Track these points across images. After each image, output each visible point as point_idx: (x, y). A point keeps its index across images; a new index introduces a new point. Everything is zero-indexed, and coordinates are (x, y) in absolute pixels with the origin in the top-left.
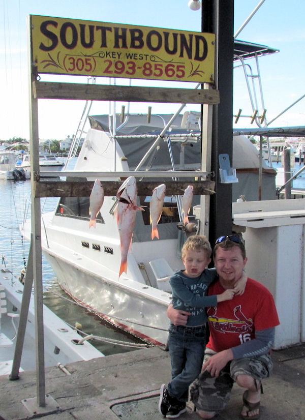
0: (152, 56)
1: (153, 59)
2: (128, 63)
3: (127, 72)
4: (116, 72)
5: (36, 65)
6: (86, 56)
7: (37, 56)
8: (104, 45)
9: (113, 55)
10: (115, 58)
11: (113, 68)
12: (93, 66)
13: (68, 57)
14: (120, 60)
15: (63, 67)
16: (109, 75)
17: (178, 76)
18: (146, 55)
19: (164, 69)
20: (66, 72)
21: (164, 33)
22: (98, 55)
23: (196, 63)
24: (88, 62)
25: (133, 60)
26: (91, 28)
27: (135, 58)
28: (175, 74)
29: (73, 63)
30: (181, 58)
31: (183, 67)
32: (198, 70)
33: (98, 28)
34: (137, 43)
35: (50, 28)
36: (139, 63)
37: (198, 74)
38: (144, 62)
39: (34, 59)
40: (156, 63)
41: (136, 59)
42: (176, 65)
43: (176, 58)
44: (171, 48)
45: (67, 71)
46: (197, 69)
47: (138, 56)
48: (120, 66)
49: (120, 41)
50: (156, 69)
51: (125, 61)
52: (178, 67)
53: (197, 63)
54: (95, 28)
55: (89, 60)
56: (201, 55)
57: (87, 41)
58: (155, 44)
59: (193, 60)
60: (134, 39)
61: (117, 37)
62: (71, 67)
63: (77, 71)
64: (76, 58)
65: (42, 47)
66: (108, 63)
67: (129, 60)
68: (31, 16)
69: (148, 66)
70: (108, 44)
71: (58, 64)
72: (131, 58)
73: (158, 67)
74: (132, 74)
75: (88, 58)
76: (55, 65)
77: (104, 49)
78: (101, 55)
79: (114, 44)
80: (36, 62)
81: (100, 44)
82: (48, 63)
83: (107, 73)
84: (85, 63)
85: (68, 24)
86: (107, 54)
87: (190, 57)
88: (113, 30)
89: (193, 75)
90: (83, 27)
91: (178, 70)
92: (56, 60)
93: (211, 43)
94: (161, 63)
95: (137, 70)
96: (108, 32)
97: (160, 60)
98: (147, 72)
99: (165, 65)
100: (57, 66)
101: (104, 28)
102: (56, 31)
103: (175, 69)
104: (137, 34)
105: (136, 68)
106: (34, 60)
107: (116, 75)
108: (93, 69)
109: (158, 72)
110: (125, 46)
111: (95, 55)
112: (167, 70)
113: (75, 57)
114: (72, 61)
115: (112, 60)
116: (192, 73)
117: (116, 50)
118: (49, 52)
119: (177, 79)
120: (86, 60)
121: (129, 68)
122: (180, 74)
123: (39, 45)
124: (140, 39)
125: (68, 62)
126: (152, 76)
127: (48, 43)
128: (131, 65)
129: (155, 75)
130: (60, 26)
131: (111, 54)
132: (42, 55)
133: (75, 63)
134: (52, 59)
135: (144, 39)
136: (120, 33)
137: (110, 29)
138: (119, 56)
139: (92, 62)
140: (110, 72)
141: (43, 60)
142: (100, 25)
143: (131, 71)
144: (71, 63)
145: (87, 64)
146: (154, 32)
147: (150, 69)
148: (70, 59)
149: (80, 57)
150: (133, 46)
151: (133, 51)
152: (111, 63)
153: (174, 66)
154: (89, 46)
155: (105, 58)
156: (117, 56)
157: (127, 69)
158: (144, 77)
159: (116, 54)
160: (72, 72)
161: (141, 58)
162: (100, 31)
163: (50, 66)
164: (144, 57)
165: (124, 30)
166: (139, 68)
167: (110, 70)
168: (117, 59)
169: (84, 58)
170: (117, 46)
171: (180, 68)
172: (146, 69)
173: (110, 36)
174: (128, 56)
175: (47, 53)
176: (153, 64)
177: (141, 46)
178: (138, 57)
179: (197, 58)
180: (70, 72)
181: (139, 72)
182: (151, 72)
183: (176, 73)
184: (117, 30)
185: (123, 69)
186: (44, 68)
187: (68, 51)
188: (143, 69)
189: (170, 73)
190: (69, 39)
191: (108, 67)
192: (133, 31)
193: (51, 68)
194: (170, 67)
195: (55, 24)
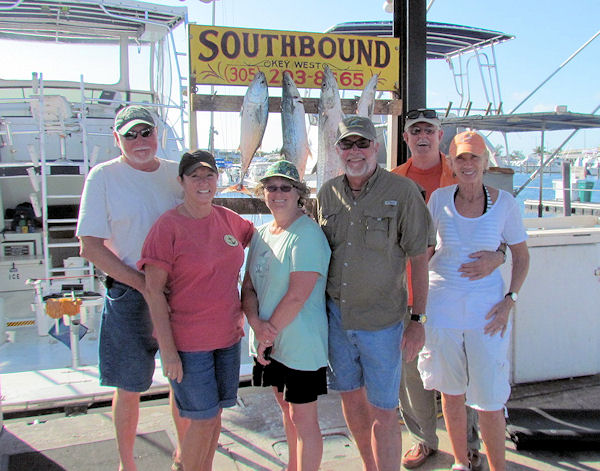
2: (297, 72)
5: (195, 76)
6: (249, 65)
7: (195, 67)
8: (270, 53)
9: (280, 64)
10: (282, 67)
11: (279, 78)
13: (229, 68)
14: (288, 69)
15: (224, 78)
16: (275, 85)
17: (355, 85)
18: (318, 64)
19: (338, 77)
20: (227, 83)
21: (338, 39)
22: (262, 64)
23: (377, 70)
24: (252, 71)
25: (302, 68)
26: (256, 37)
27: (305, 66)
28: (352, 83)
29: (235, 74)
30: (359, 65)
31: (362, 75)
33: (263, 36)
34: (308, 51)
35: (210, 38)
36: (310, 72)
37: (380, 82)
38: (315, 70)
41: (307, 68)
42: (353, 73)
43: (353, 65)
44: (347, 55)
45: (229, 82)
47: (308, 64)
49: (288, 49)
51: (294, 70)
52: (355, 75)
53: (379, 69)
54: (259, 37)
55: (253, 69)
56: (382, 62)
57: (251, 50)
58: (328, 52)
59: (372, 67)
60: (303, 46)
61: (284, 45)
62: (234, 77)
63: (239, 81)
64: (238, 68)
65: (202, 57)
66: (274, 73)
67: (298, 68)
68: (190, 25)
69: (320, 75)
70: (274, 53)
71: (218, 75)
72: (300, 67)
74: (301, 84)
75: (252, 67)
76: (216, 76)
77: (270, 58)
78: (267, 64)
79: (280, 53)
80: (195, 73)
81: (266, 52)
82: (207, 73)
83: (273, 83)
84: (248, 73)
85: (229, 33)
86: (273, 64)
87: (369, 64)
88: (280, 38)
90: (246, 36)
91: (355, 78)
92: (216, 71)
93: (394, 49)
94: (335, 71)
95: (308, 80)
96: (274, 40)
97: (335, 68)
99: (340, 73)
101: (270, 37)
102: (217, 41)
103: (352, 77)
104: (307, 42)
105: (306, 77)
106: (192, 71)
110: (293, 53)
111: (259, 65)
112: (342, 79)
114: (234, 71)
115: (279, 69)
117: (284, 59)
118: (210, 62)
119: (355, 87)
120: (250, 70)
121: (299, 77)
122: (358, 82)
123: (198, 55)
124: (310, 46)
125: (229, 72)
127: (208, 53)
128: (300, 74)
130: (220, 36)
131: (277, 63)
132: (201, 65)
133: (238, 73)
134: (211, 69)
135: (316, 46)
136: (288, 41)
137: (276, 37)
138: (287, 64)
140: (277, 82)
141: (203, 70)
142: (266, 33)
143: (300, 80)
144: (233, 74)
145: (251, 74)
146: (326, 38)
148: (232, 69)
149: (243, 67)
150: (302, 53)
151: (303, 59)
152: (277, 72)
153: (350, 74)
154: (253, 55)
155: (271, 68)
156: (284, 65)
158: (315, 85)
159: (283, 62)
160: (234, 83)
161: (312, 66)
162: (265, 39)
163: (210, 77)
164: (316, 65)
165: (293, 38)
166: (310, 77)
167: (277, 79)
168: (284, 69)
169: (247, 68)
170: (284, 54)
171: (358, 77)
172: (318, 78)
173: (277, 45)
174: (297, 64)
175: (206, 63)
177: (311, 55)
178: (308, 66)
179: (378, 64)
180: (232, 83)
181: (310, 81)
183: (353, 81)
184: (284, 37)
186: (203, 79)
187: (229, 61)
188: (314, 78)
189: (346, 81)
190: (231, 49)
191: (275, 77)
192: (302, 39)
193: (212, 79)
194: (346, 76)
195: (216, 34)
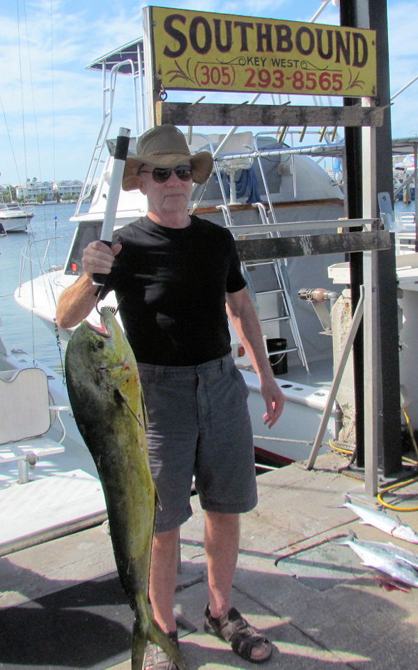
0: (304, 62)
1: (304, 66)
2: (275, 72)
3: (274, 85)
4: (260, 85)
5: (159, 77)
6: (222, 63)
7: (160, 65)
8: (244, 48)
9: (256, 61)
10: (258, 65)
11: (256, 80)
12: (232, 78)
13: (201, 65)
14: (265, 68)
15: (194, 80)
16: (251, 89)
17: (334, 89)
18: (296, 61)
19: (317, 79)
20: (198, 87)
21: (317, 30)
22: (236, 62)
23: (355, 70)
24: (226, 71)
25: (280, 68)
26: (228, 24)
27: (283, 64)
28: (331, 87)
29: (206, 74)
30: (336, 64)
31: (340, 76)
32: (358, 80)
33: (237, 24)
34: (285, 45)
35: (176, 25)
36: (289, 72)
37: (358, 85)
38: (293, 69)
39: (157, 70)
40: (308, 71)
41: (284, 66)
42: (331, 73)
43: (331, 64)
44: (325, 52)
45: (200, 85)
46: (356, 79)
47: (286, 61)
48: (264, 76)
49: (264, 41)
50: (308, 79)
51: (271, 69)
52: (335, 76)
53: (357, 69)
54: (233, 25)
55: (227, 68)
56: (360, 59)
57: (224, 43)
58: (306, 47)
59: (351, 66)
60: (280, 39)
61: (260, 37)
62: (205, 79)
63: (211, 85)
64: (210, 67)
65: (168, 52)
66: (249, 73)
67: (276, 68)
68: (151, 8)
69: (298, 76)
70: (249, 46)
71: (188, 75)
72: (278, 65)
73: (311, 77)
74: (279, 88)
75: (225, 66)
76: (185, 77)
77: (244, 54)
78: (241, 63)
79: (256, 47)
80: (160, 73)
81: (240, 46)
82: (174, 74)
83: (249, 87)
84: (221, 74)
85: (199, 19)
86: (248, 61)
87: (348, 63)
88: (255, 27)
89: (352, 86)
90: (217, 22)
91: (335, 81)
92: (185, 70)
93: (371, 43)
94: (314, 72)
95: (286, 82)
96: (248, 30)
97: (313, 68)
98: (298, 84)
99: (319, 73)
100: (187, 78)
101: (244, 25)
102: (184, 29)
103: (331, 79)
104: (284, 33)
105: (284, 79)
107: (261, 89)
108: (231, 81)
109: (310, 84)
110: (270, 48)
111: (233, 62)
112: (321, 81)
113: (209, 65)
114: (205, 70)
115: (255, 68)
116: (351, 84)
117: (259, 55)
118: (176, 59)
119: (334, 92)
120: (223, 69)
121: (277, 79)
122: (338, 85)
123: (163, 49)
124: (288, 38)
125: (200, 72)
126: (304, 89)
127: (175, 46)
128: (278, 75)
129: (307, 87)
130: (189, 22)
131: (253, 60)
132: (167, 63)
133: (210, 74)
134: (180, 69)
135: (293, 38)
136: (264, 31)
137: (251, 26)
138: (263, 62)
139: (230, 72)
140: (253, 85)
141: (169, 70)
142: (240, 20)
143: (278, 83)
144: (204, 74)
145: (225, 74)
146: (304, 29)
147: (300, 80)
148: (202, 68)
149: (216, 65)
150: (280, 49)
151: (280, 55)
152: (254, 73)
153: (328, 75)
154: (226, 49)
155: (246, 67)
156: (260, 63)
157: (273, 80)
158: (294, 91)
159: (260, 59)
160: (206, 87)
161: (290, 65)
162: (239, 29)
163: (178, 79)
164: (294, 63)
165: (268, 27)
166: (288, 79)
167: (253, 82)
168: (261, 67)
169: (220, 67)
170: (260, 49)
171: (337, 78)
172: (296, 80)
173: (252, 35)
174: (275, 62)
175: (172, 60)
176: (304, 72)
177: (289, 49)
178: (286, 64)
179: (356, 64)
180: (203, 87)
181: (288, 83)
182: (303, 83)
183: (332, 84)
184: (259, 26)
185: (268, 80)
186: (170, 81)
187: (199, 57)
188: (293, 79)
189: (326, 84)
190: (201, 42)
191: (251, 78)
192: (279, 28)
193: (180, 81)
194: (325, 77)
195: (183, 19)
